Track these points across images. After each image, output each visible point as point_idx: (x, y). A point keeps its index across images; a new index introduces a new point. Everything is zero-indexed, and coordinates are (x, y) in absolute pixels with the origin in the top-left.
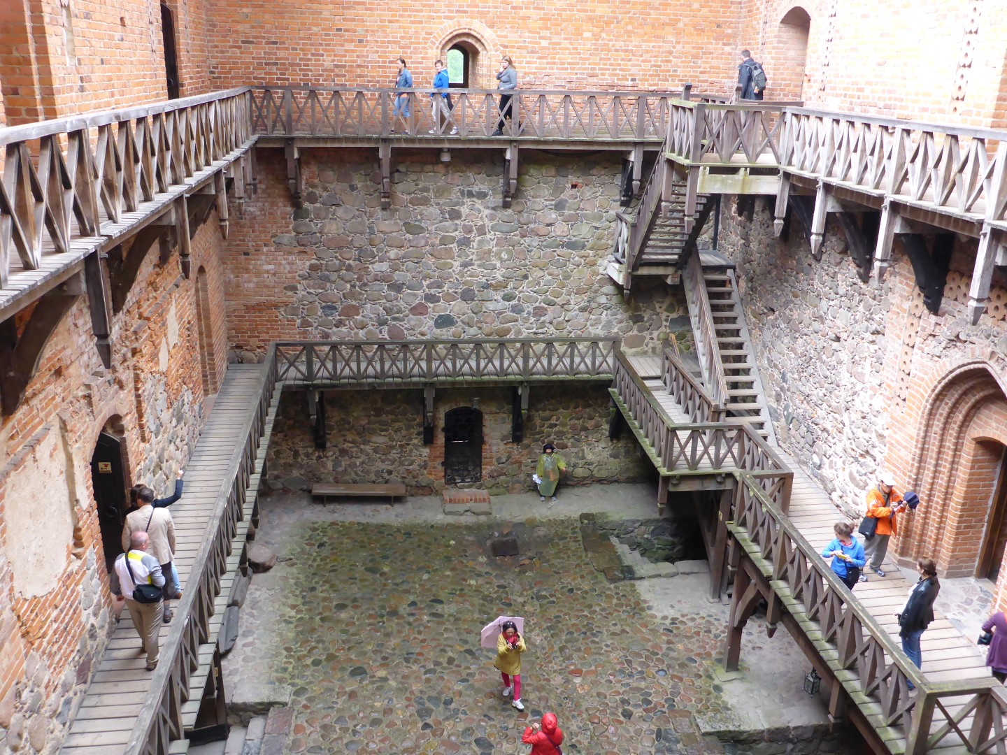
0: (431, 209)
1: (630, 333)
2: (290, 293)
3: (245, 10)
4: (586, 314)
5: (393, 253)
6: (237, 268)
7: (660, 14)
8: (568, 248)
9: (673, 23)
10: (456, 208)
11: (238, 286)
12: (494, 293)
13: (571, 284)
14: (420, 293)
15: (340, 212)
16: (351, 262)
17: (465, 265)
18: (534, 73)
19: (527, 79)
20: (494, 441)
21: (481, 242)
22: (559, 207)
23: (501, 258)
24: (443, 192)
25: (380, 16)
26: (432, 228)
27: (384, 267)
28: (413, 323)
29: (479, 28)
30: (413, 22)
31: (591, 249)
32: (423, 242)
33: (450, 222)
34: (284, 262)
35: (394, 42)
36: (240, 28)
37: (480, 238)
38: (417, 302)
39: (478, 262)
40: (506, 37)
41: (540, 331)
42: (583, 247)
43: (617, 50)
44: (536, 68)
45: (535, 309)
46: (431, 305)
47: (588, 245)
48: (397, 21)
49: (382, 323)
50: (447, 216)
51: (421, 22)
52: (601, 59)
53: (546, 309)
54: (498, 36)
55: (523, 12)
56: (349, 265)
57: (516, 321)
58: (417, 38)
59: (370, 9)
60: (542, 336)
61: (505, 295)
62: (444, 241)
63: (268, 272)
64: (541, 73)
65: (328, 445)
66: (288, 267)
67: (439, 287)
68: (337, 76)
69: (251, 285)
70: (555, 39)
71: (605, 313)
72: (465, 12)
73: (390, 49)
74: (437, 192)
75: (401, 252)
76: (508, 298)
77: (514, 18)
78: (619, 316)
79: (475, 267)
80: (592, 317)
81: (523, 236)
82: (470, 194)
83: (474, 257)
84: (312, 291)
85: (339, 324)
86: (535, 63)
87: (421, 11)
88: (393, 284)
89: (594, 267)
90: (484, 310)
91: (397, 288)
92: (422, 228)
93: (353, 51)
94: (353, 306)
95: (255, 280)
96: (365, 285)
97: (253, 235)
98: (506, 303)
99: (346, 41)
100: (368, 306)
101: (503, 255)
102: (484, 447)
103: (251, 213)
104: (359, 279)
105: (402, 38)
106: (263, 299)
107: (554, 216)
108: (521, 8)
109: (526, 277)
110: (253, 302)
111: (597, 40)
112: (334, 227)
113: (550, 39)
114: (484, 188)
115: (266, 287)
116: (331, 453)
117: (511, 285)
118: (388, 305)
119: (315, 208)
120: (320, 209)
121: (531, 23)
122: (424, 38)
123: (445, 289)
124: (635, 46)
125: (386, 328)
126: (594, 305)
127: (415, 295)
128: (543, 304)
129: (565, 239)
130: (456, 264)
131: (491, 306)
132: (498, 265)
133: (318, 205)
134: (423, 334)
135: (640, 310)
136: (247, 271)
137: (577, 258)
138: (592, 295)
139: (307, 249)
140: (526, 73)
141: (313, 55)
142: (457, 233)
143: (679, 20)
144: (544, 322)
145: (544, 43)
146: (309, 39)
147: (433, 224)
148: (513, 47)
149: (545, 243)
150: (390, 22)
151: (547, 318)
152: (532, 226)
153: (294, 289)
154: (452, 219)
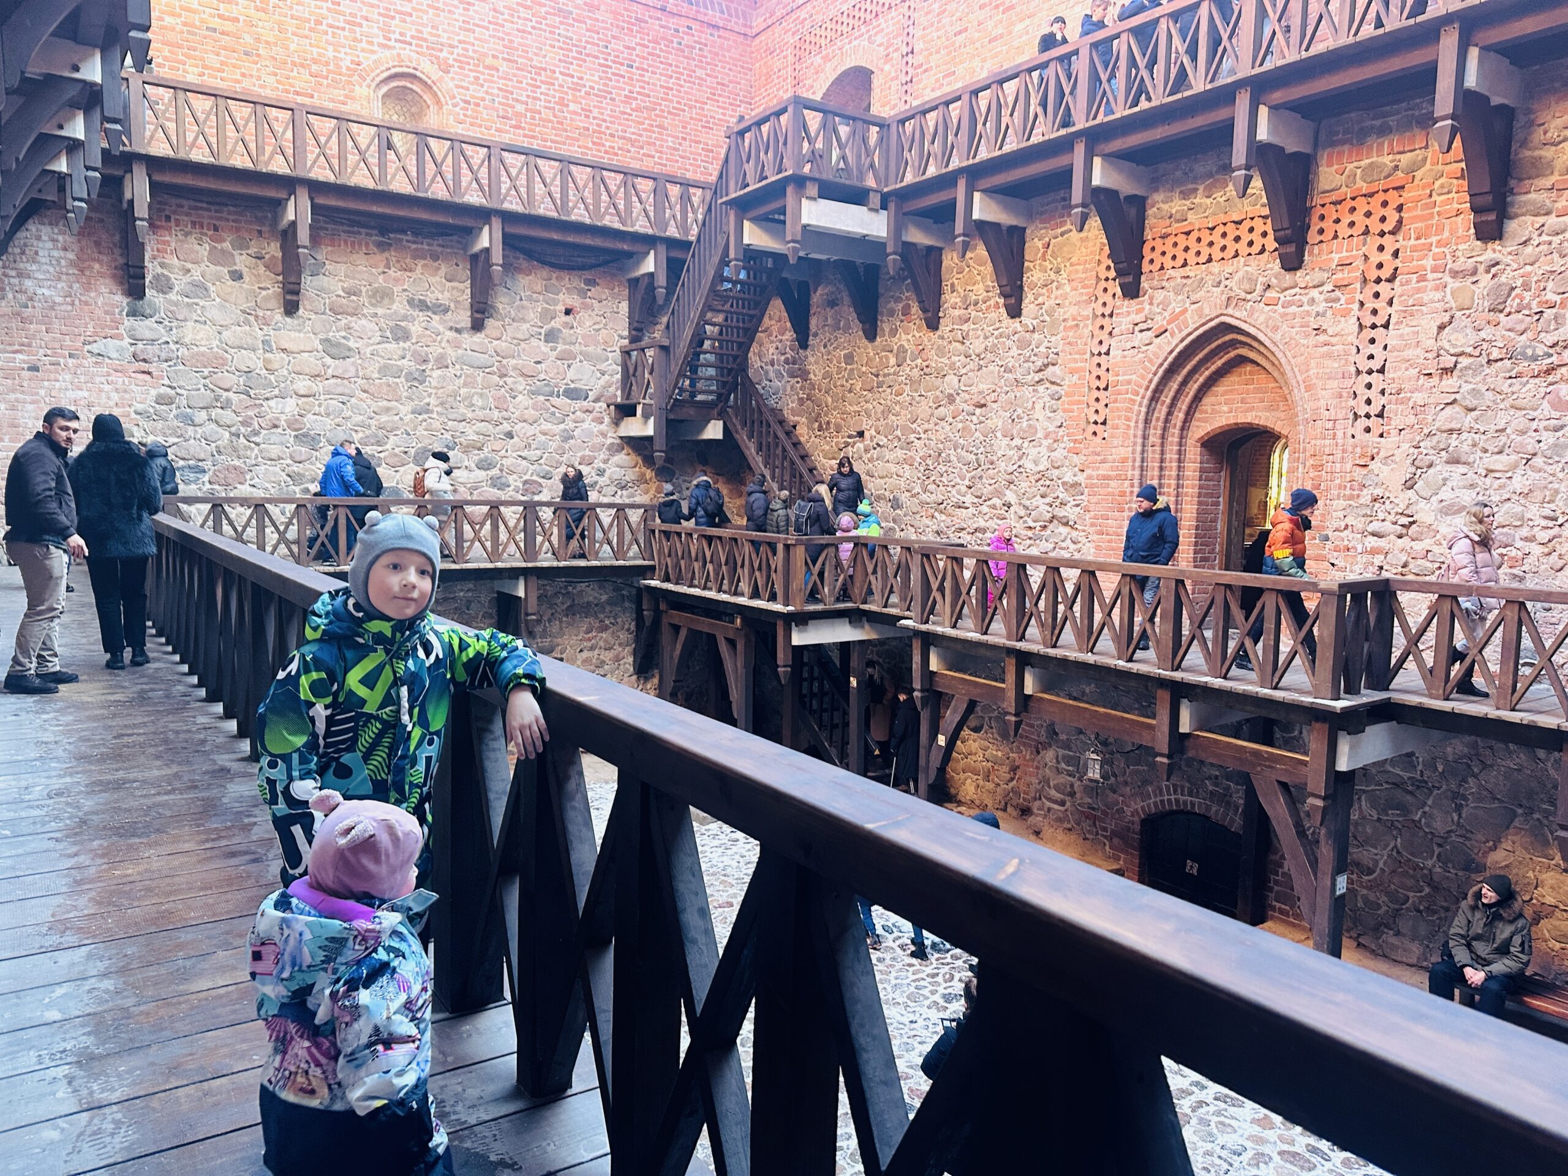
0: (364, 322)
5: (303, 386)
8: (566, 397)
10: (403, 324)
12: (463, 457)
13: (573, 448)
15: (213, 312)
16: (231, 394)
17: (418, 412)
21: (441, 378)
22: (550, 337)
23: (471, 405)
24: (382, 298)
25: (278, 22)
26: (366, 351)
27: (290, 406)
29: (428, 69)
30: (331, 43)
31: (596, 399)
32: (351, 372)
33: (394, 345)
34: (107, 387)
37: (439, 372)
39: (439, 409)
42: (584, 397)
45: (525, 482)
47: (592, 395)
48: (306, 36)
50: (388, 334)
53: (539, 484)
56: (228, 400)
59: (263, 10)
61: (481, 461)
62: (385, 373)
66: (115, 396)
67: (379, 443)
73: (295, 73)
74: (374, 296)
75: (317, 386)
76: (484, 465)
79: (434, 415)
81: (501, 375)
82: (423, 306)
83: (433, 401)
86: (507, 132)
88: (306, 435)
91: (312, 441)
92: (350, 349)
93: (234, 66)
94: (236, 468)
96: (256, 433)
97: (47, 337)
98: (482, 473)
100: (261, 469)
101: (474, 401)
104: (245, 424)
107: (544, 350)
109: (508, 435)
111: (587, 118)
112: (200, 335)
113: (526, 103)
114: (444, 298)
117: (488, 446)
118: (296, 468)
119: (167, 301)
120: (177, 303)
122: (348, 69)
123: (388, 446)
126: (604, 479)
128: (535, 478)
129: (561, 385)
130: (406, 410)
132: (468, 415)
133: (173, 296)
137: (578, 413)
138: (602, 464)
139: (152, 368)
142: (405, 362)
145: (519, 108)
147: (368, 345)
148: (478, 105)
149: (533, 388)
151: (541, 497)
152: (512, 361)
154: (397, 340)
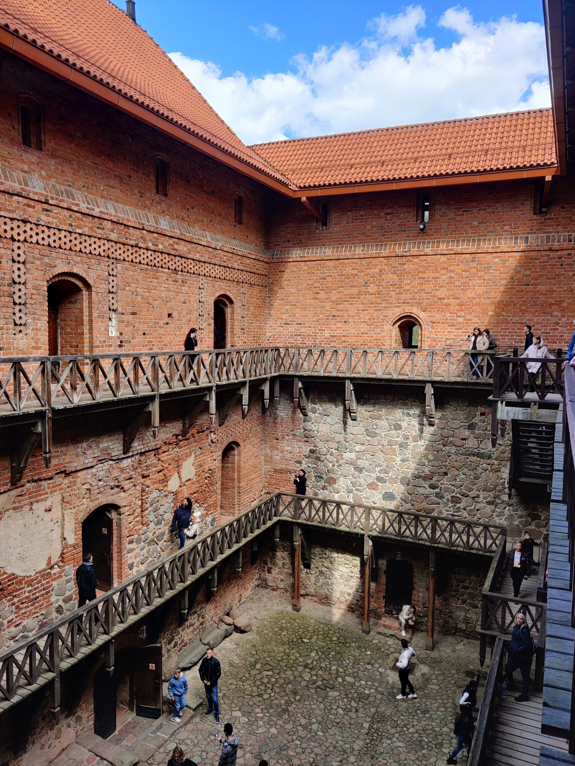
0: (382, 422)
1: (529, 527)
2: (298, 465)
3: (287, 307)
4: (493, 507)
5: (358, 448)
6: (272, 447)
7: (547, 298)
8: (478, 457)
9: (559, 303)
10: (399, 423)
11: (271, 458)
12: (423, 482)
13: (480, 483)
14: (374, 475)
15: (329, 419)
16: (333, 450)
17: (403, 461)
18: (453, 339)
19: (448, 342)
20: (421, 589)
21: (415, 446)
22: (471, 427)
23: (428, 459)
24: (391, 412)
25: (357, 308)
26: (383, 434)
27: (353, 455)
28: (368, 494)
29: (416, 312)
30: (376, 310)
31: (496, 459)
32: (376, 443)
33: (395, 432)
34: (296, 446)
35: (364, 322)
36: (284, 316)
37: (414, 443)
38: (371, 481)
39: (413, 460)
40: (434, 317)
41: (456, 514)
42: (489, 457)
43: (513, 323)
44: (455, 336)
45: (452, 497)
46: (381, 484)
47: (494, 456)
48: (367, 310)
49: (350, 492)
50: (393, 427)
51: (380, 310)
52: (502, 329)
53: (461, 499)
54: (429, 316)
55: (446, 301)
56: (332, 452)
57: (439, 504)
58: (378, 319)
59: (352, 304)
60: (457, 518)
61: (431, 485)
62: (390, 443)
63: (287, 451)
64: (458, 339)
65: (312, 566)
66: (298, 449)
67: (386, 473)
68: (332, 341)
69: (278, 458)
70: (468, 317)
71: (508, 508)
72: (408, 303)
73: (362, 326)
74: (387, 411)
75: (363, 448)
76: (433, 487)
77: (439, 305)
78: (519, 513)
79: (410, 462)
80: (497, 509)
81: (444, 445)
83: (410, 456)
84: (310, 465)
85: (324, 488)
86: (453, 332)
87: (381, 303)
88: (358, 467)
89: (499, 473)
90: (416, 493)
91: (360, 470)
92: (377, 434)
93: (341, 328)
94: (333, 478)
95: (280, 454)
96: (341, 466)
97: (281, 429)
98: (432, 490)
99: (338, 322)
100: (341, 479)
101: (429, 457)
102: (413, 592)
103: (281, 416)
104: (337, 461)
105: (369, 319)
106: (284, 467)
107: (467, 433)
108: (444, 299)
109: (446, 474)
110: (278, 468)
111: (499, 316)
112: (325, 428)
113: (464, 317)
114: (418, 411)
115: (286, 460)
116: (314, 572)
117: (435, 478)
118: (354, 480)
119: (315, 416)
120: (317, 417)
121: (451, 307)
122: (382, 319)
123: (390, 475)
124: (528, 320)
125: (351, 495)
126: (498, 501)
127: (370, 476)
128: (458, 495)
129: (476, 450)
130: (398, 459)
131: (421, 491)
132: (427, 463)
133: (317, 414)
134: (375, 503)
135: (537, 510)
136: (277, 449)
137: (484, 465)
138: (497, 493)
139: (309, 440)
140: (447, 339)
141: (319, 330)
142: (399, 439)
143: (564, 301)
144: (459, 508)
145: (460, 320)
146: (318, 321)
147: (384, 432)
148: (439, 323)
149: (460, 452)
150: (363, 310)
151: (462, 505)
152: (451, 439)
153: (300, 462)
154: (396, 429)
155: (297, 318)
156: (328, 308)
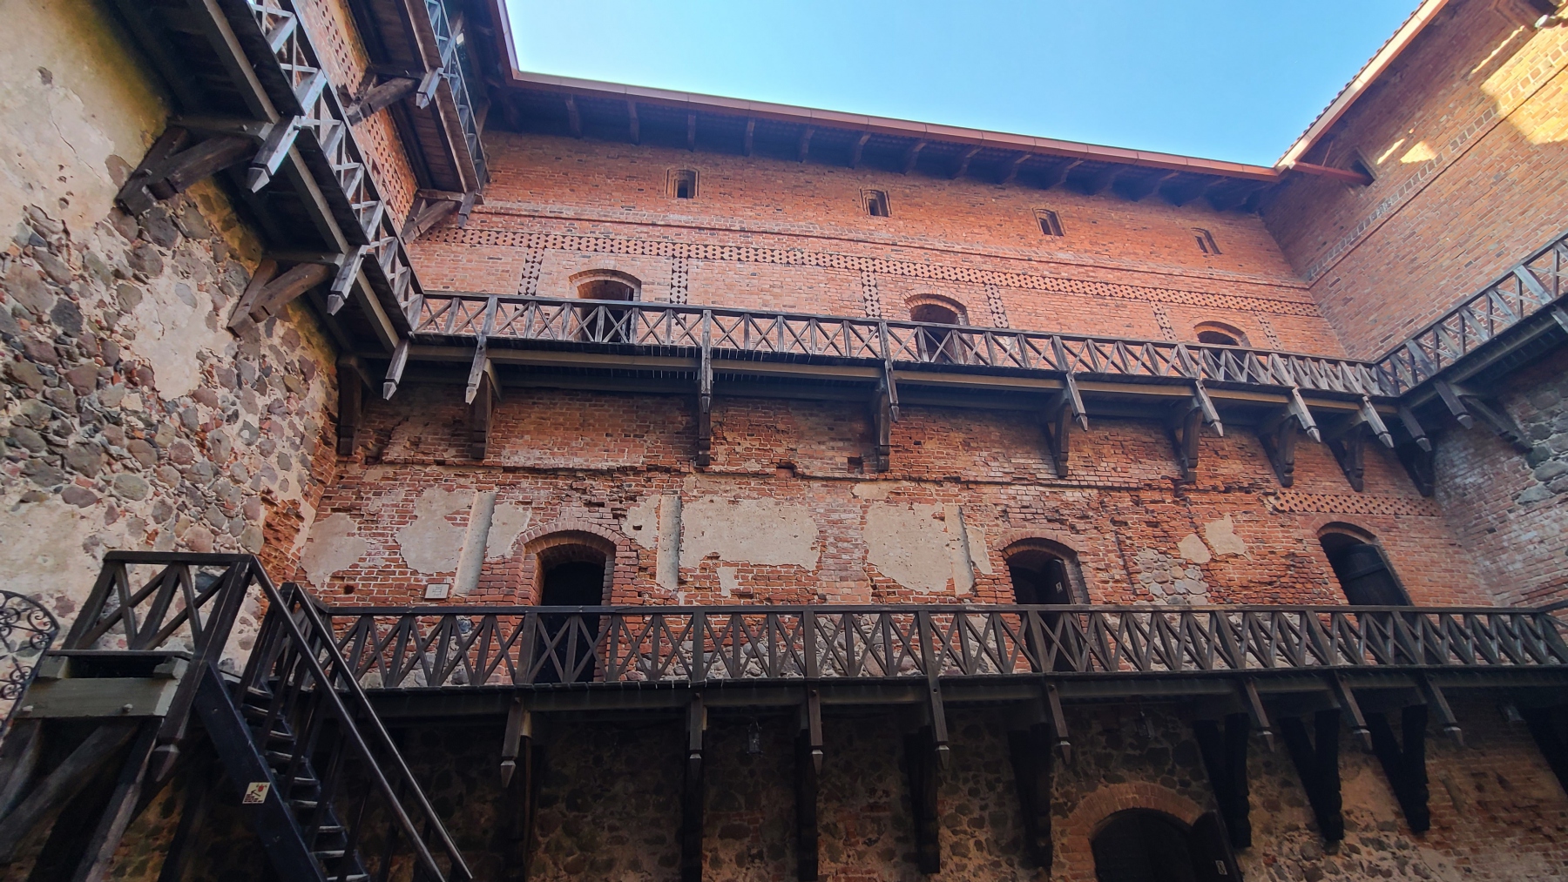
3: (1371, 318)
6: (1489, 551)
34: (1546, 522)
36: (1374, 333)
48: (1531, 206)
59: (1491, 223)
63: (1531, 542)
69: (1518, 565)
93: (1495, 270)
95: (1519, 557)
99: (1483, 266)
103: (1473, 485)
110: (1533, 587)
115: (1539, 561)
119: (1553, 441)
120: (1559, 439)
133: (1554, 436)
136: (1503, 550)
150: (1521, 214)
155: (1400, 318)
156: (1447, 263)
